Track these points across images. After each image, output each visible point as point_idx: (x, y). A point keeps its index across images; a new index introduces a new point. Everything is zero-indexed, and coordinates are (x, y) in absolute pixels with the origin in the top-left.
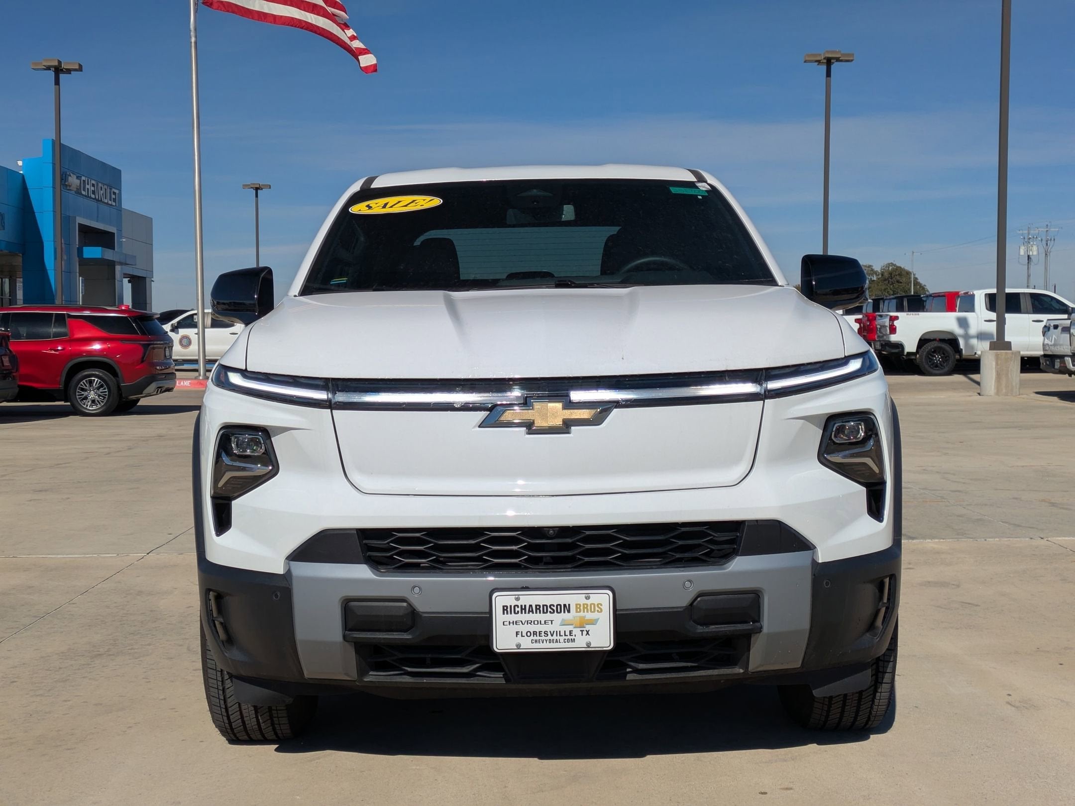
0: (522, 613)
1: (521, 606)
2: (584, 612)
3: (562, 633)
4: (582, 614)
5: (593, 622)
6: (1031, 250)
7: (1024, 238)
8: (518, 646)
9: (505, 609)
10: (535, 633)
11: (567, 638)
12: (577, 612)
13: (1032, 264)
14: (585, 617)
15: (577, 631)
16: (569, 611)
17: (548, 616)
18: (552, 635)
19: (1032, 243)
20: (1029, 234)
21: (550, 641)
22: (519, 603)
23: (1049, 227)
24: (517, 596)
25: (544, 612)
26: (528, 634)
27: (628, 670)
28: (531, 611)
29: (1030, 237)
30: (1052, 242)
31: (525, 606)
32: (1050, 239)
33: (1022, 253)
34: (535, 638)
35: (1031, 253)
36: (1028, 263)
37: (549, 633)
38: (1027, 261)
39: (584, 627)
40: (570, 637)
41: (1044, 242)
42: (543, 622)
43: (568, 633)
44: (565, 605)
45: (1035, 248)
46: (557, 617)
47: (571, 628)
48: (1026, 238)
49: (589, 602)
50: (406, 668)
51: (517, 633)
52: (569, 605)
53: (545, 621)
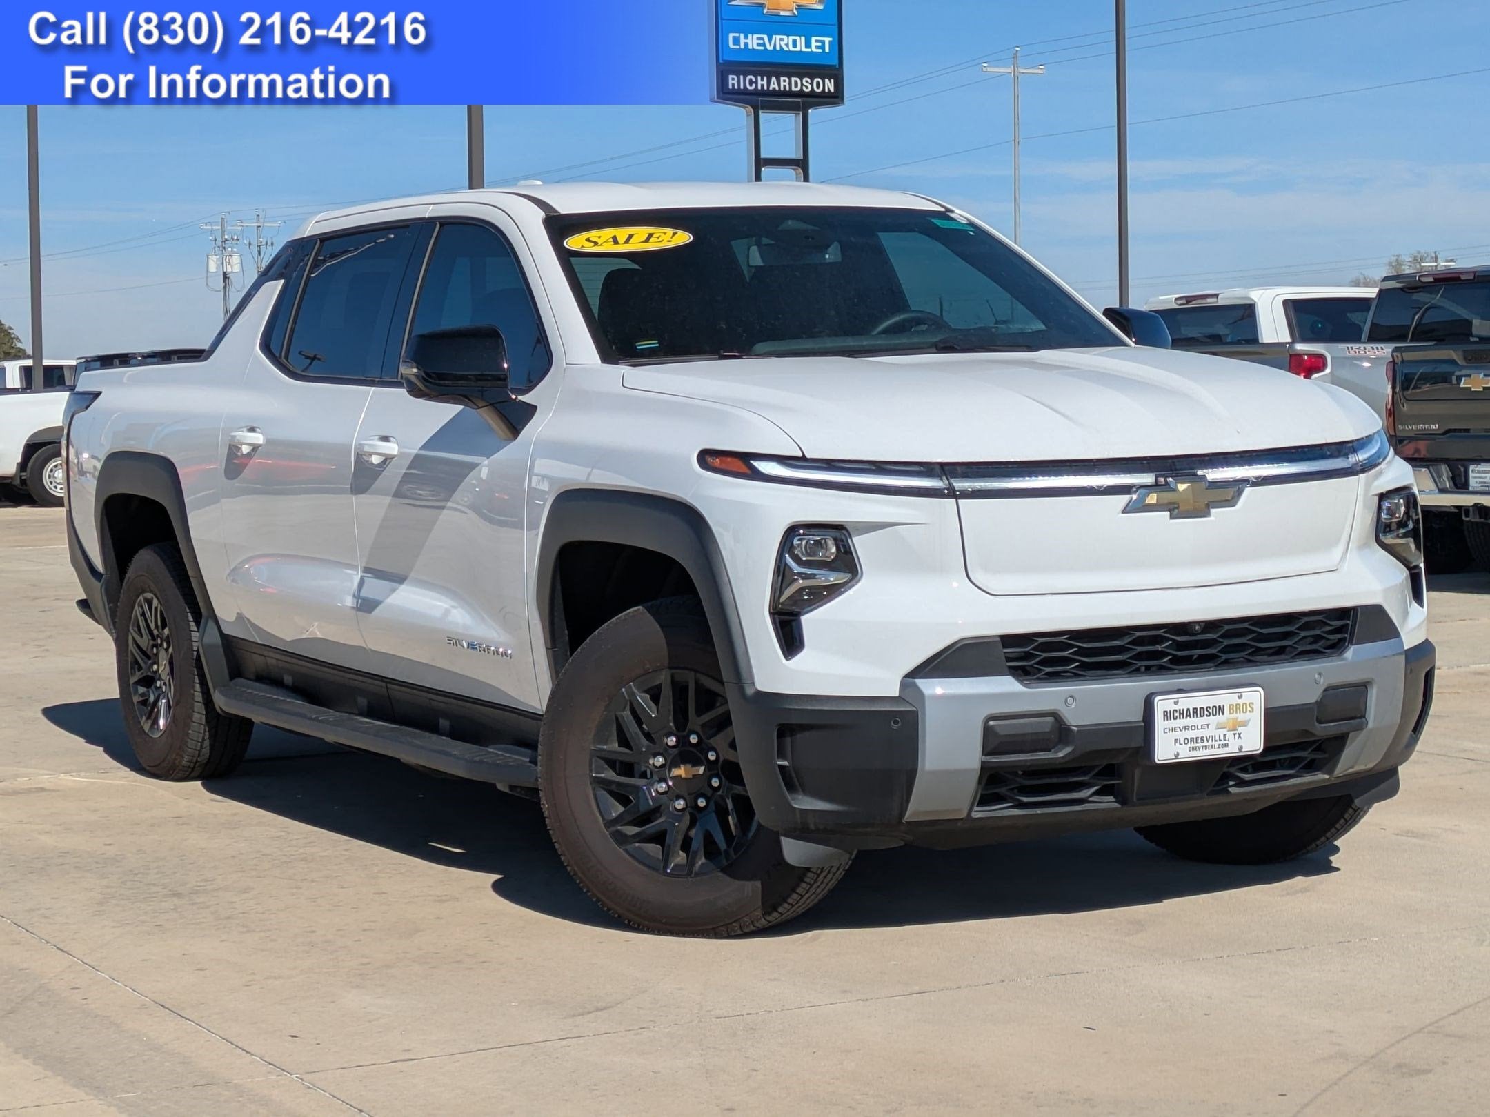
0: (1180, 718)
1: (1180, 710)
2: (1236, 712)
3: (1217, 739)
4: (1234, 715)
5: (1244, 724)
6: (229, 263)
7: (216, 240)
8: (1177, 756)
9: (1166, 714)
10: (1192, 739)
11: (1221, 743)
12: (1230, 713)
13: (232, 289)
14: (1237, 719)
15: (1230, 735)
16: (1223, 713)
17: (1205, 720)
18: (1208, 741)
19: (230, 249)
20: (223, 232)
21: (1206, 747)
22: (1177, 707)
23: (261, 220)
24: (1176, 700)
25: (1201, 716)
26: (1186, 741)
27: (1231, 783)
28: (1188, 715)
29: (226, 237)
30: (269, 248)
31: (1183, 710)
32: (264, 243)
33: (213, 267)
34: (1192, 745)
35: (229, 270)
36: (225, 287)
37: (1205, 739)
38: (222, 285)
39: (1237, 730)
40: (1224, 742)
41: (255, 249)
42: (1200, 727)
43: (1222, 738)
44: (1220, 707)
45: (236, 259)
46: (1212, 720)
47: (1224, 731)
48: (219, 239)
49: (1241, 702)
50: (1021, 798)
51: (1176, 741)
52: (1223, 706)
53: (1202, 726)
